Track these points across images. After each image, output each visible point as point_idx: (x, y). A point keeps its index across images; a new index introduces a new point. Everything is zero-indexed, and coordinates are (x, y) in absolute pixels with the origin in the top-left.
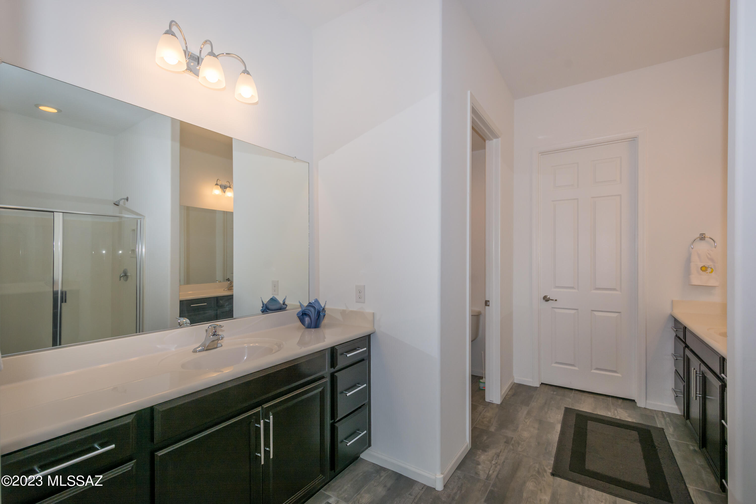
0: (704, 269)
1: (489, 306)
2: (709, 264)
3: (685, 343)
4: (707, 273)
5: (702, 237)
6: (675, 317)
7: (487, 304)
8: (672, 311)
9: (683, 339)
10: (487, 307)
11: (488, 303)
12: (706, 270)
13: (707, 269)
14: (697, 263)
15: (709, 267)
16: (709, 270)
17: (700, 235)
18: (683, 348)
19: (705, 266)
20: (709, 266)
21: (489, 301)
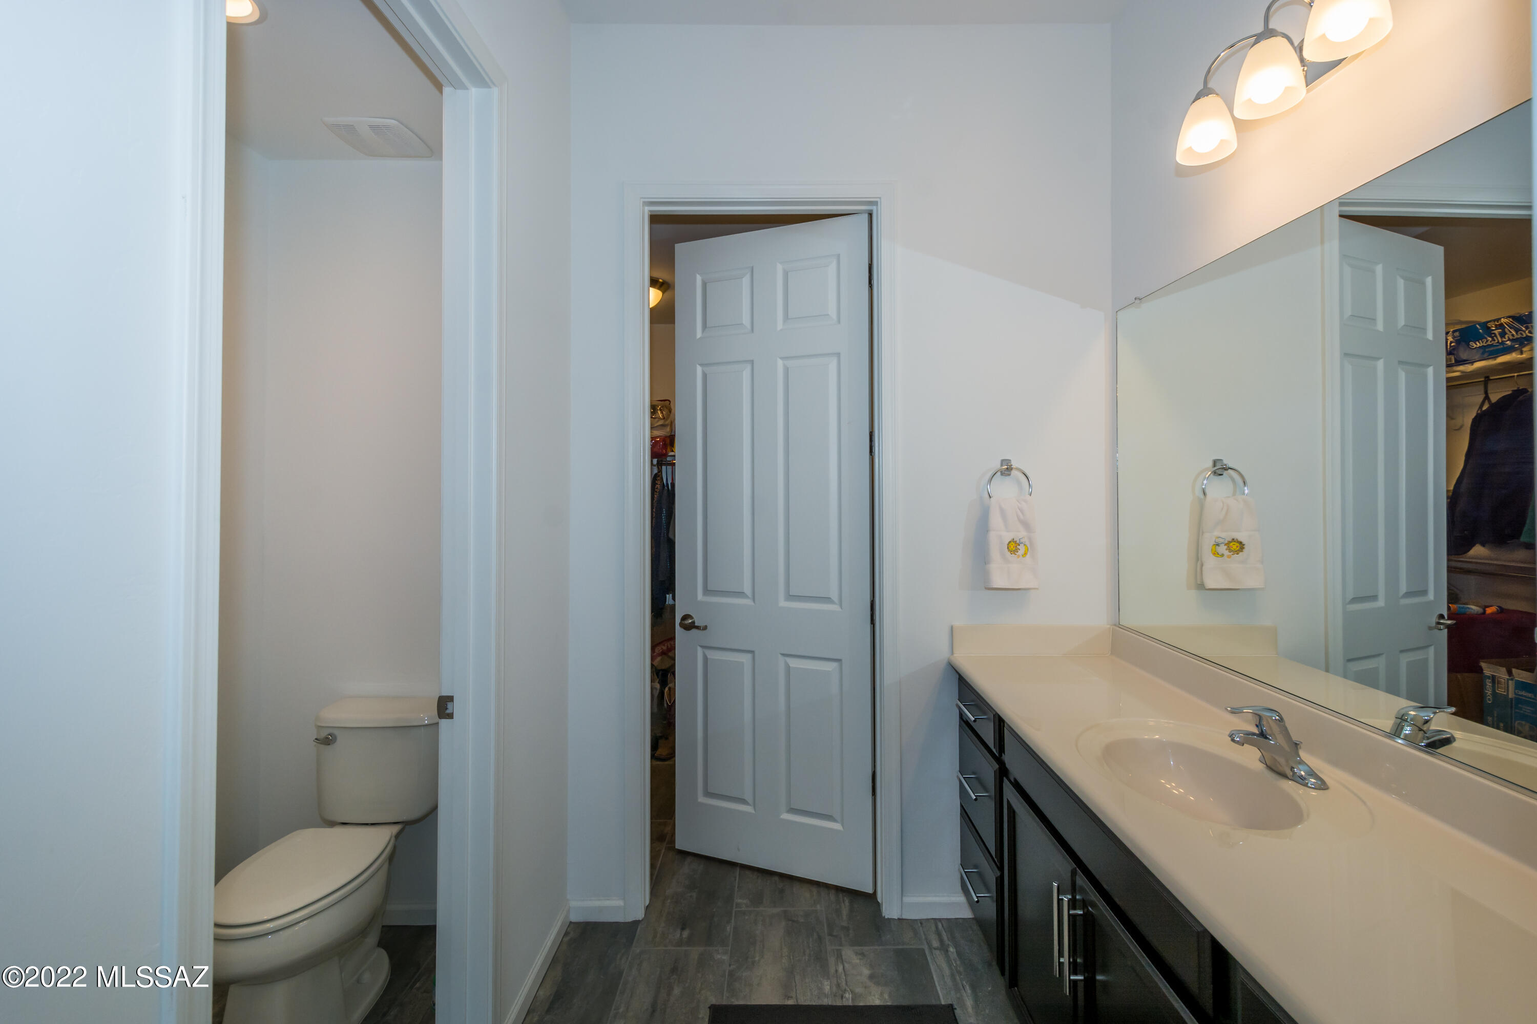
0: (1014, 547)
1: (450, 716)
2: (1021, 534)
3: (999, 761)
4: (1019, 556)
5: (1006, 469)
6: (960, 673)
7: (448, 711)
8: (952, 653)
9: (994, 748)
10: (444, 723)
11: (449, 705)
12: (1014, 552)
13: (1018, 547)
14: (999, 534)
15: (1022, 543)
16: (1022, 549)
17: (1002, 465)
18: (993, 772)
19: (1015, 540)
20: (1022, 541)
21: (451, 699)
